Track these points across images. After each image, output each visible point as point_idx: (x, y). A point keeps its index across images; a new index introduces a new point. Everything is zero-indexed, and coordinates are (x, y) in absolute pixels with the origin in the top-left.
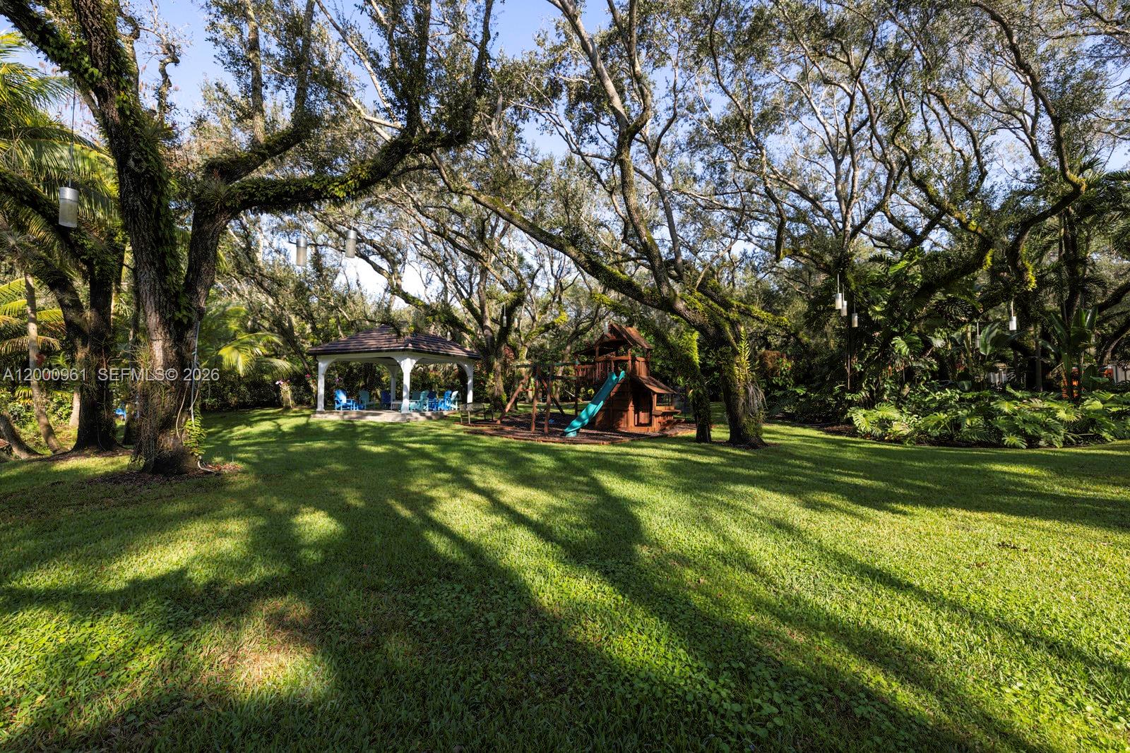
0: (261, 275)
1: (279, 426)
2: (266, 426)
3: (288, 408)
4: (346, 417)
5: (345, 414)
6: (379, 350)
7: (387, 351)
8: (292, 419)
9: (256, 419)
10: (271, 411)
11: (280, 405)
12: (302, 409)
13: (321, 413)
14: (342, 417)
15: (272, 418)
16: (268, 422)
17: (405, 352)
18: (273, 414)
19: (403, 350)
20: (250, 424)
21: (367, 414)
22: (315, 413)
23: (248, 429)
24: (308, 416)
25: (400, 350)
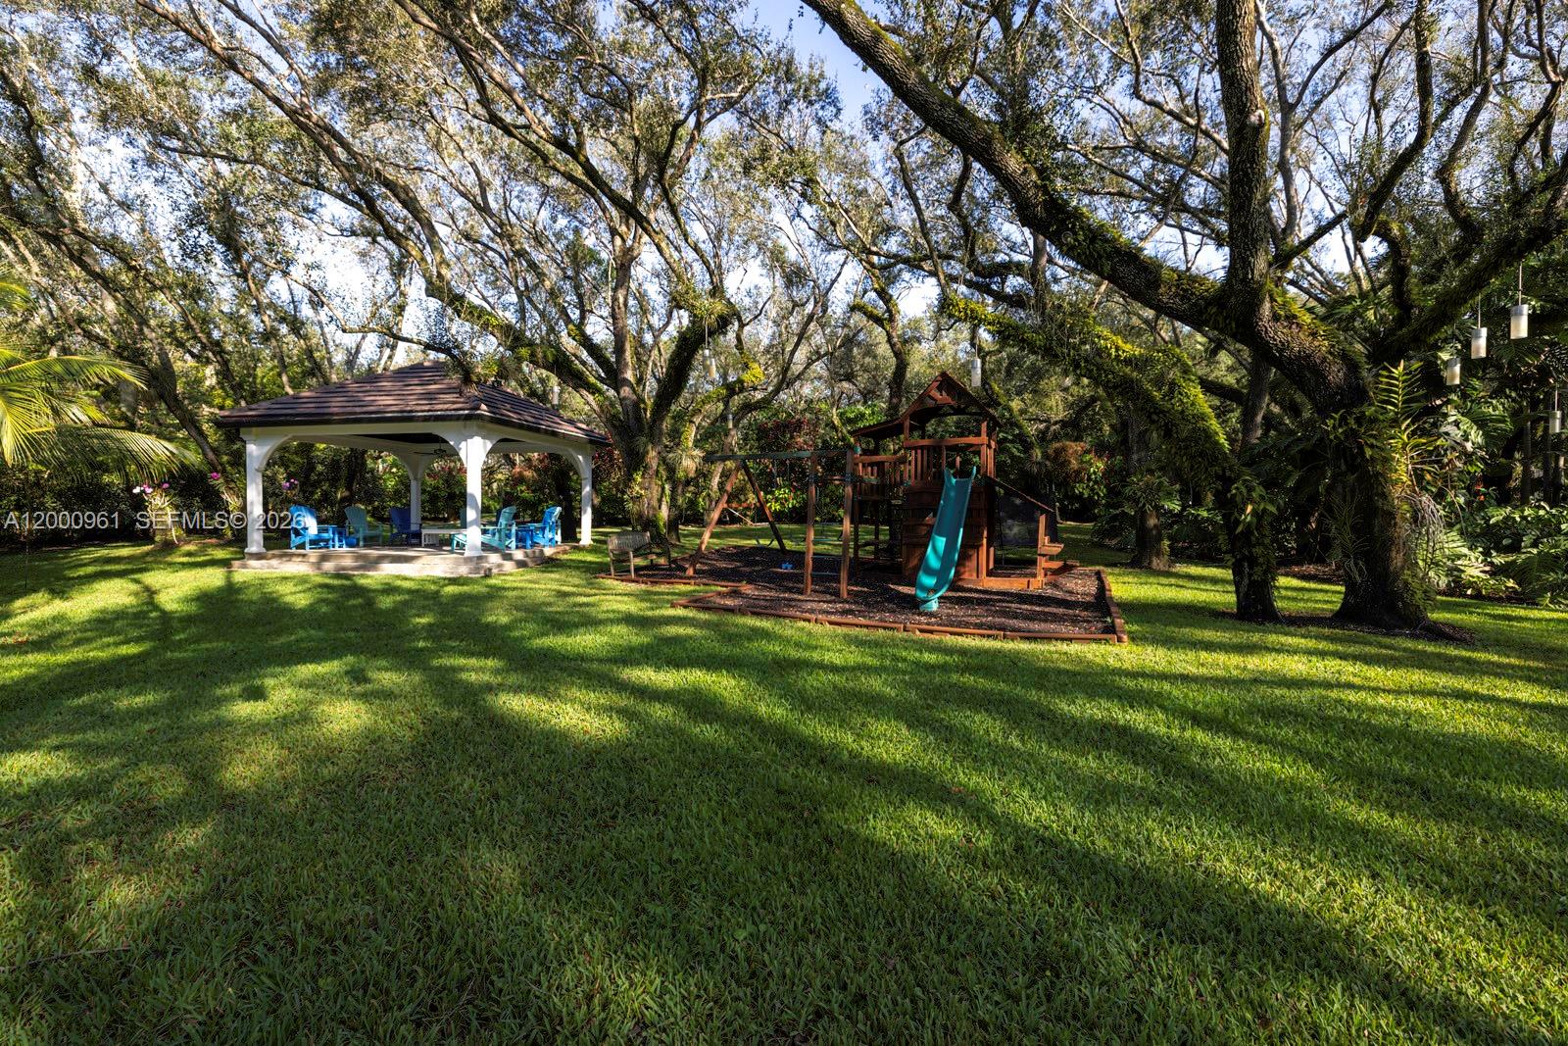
0: (77, 233)
1: (151, 592)
2: (112, 595)
3: (169, 547)
4: (329, 566)
5: (324, 558)
6: (407, 418)
7: (426, 419)
8: (184, 574)
9: (82, 572)
10: (125, 552)
11: (146, 537)
12: (205, 546)
13: (259, 556)
14: (318, 565)
15: (130, 570)
16: (117, 583)
17: (470, 421)
18: (130, 559)
19: (468, 418)
20: (60, 587)
21: (381, 559)
22: (242, 556)
23: (58, 606)
24: (225, 563)
25: (458, 418)
